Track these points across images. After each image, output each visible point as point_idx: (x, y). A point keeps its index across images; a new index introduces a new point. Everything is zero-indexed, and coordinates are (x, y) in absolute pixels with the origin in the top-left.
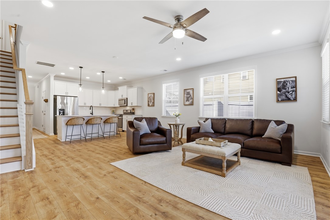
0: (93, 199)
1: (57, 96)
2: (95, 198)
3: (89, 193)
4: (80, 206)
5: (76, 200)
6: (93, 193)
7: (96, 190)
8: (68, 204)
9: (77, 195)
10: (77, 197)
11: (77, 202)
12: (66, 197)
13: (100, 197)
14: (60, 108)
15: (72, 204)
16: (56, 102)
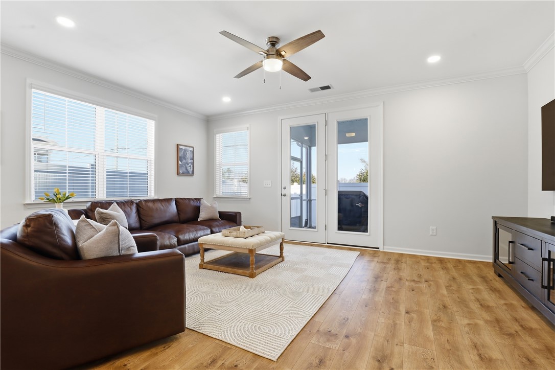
0: (414, 315)
2: (410, 314)
3: (411, 324)
4: (435, 318)
5: (435, 328)
6: (406, 321)
7: (398, 322)
8: (449, 329)
9: (430, 332)
10: (431, 328)
11: (435, 324)
12: (448, 340)
13: (403, 312)
15: (443, 325)
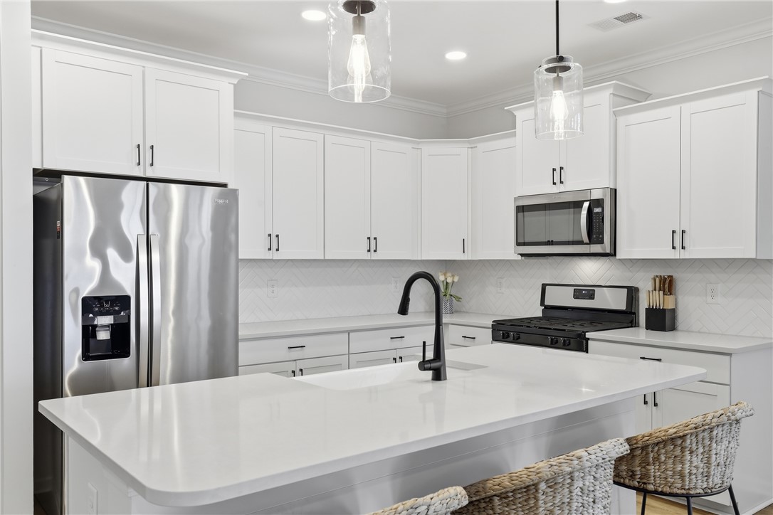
1: (66, 178)
14: (89, 288)
16: (59, 235)
